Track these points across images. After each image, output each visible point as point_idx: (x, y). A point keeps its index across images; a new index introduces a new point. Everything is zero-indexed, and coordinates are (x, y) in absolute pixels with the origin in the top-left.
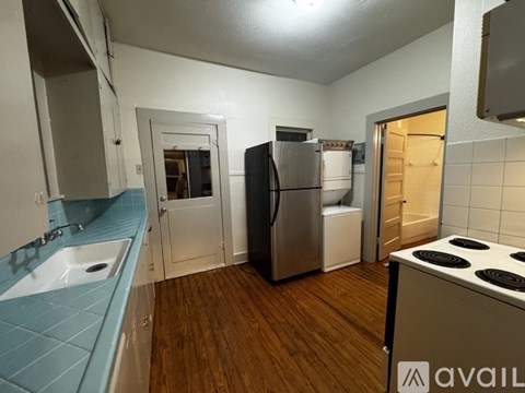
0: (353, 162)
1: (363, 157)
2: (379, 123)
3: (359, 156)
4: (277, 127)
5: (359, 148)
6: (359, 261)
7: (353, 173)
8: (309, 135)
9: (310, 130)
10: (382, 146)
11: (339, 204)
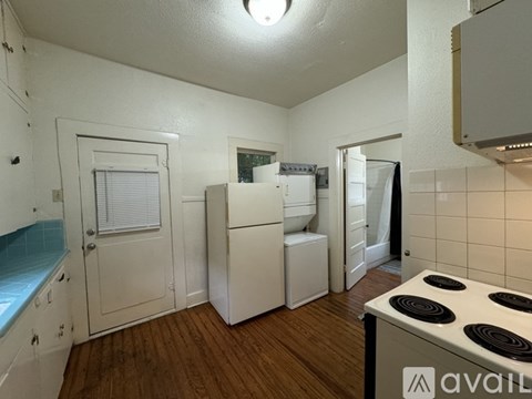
0: (317, 187)
1: (327, 182)
2: (340, 148)
3: (322, 182)
4: (238, 149)
5: (322, 173)
6: (327, 292)
7: (317, 199)
8: (272, 158)
9: (274, 153)
10: (344, 171)
11: (305, 230)
